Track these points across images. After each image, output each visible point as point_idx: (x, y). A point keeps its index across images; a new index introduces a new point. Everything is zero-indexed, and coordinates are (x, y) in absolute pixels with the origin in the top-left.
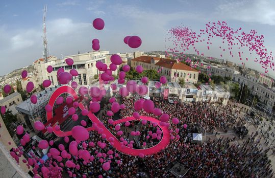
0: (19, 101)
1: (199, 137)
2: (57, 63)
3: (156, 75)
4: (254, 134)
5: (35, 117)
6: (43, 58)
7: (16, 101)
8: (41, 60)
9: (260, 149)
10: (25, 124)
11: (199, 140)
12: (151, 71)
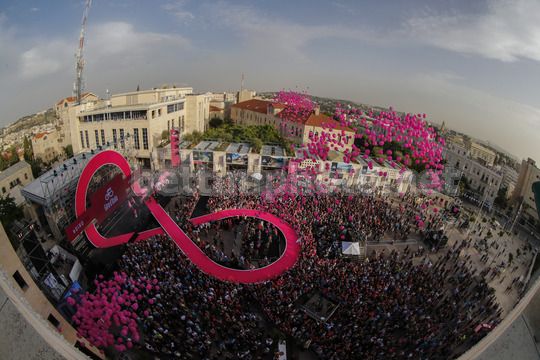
0: (26, 178)
1: (354, 249)
2: (97, 106)
3: (276, 136)
4: (460, 244)
5: (55, 210)
6: (74, 95)
7: (22, 179)
8: (70, 99)
9: (472, 269)
10: (39, 223)
11: (353, 253)
12: (266, 127)
